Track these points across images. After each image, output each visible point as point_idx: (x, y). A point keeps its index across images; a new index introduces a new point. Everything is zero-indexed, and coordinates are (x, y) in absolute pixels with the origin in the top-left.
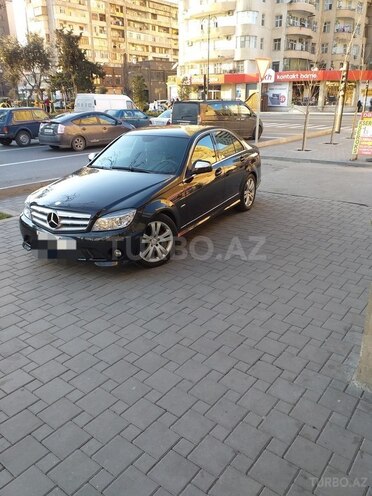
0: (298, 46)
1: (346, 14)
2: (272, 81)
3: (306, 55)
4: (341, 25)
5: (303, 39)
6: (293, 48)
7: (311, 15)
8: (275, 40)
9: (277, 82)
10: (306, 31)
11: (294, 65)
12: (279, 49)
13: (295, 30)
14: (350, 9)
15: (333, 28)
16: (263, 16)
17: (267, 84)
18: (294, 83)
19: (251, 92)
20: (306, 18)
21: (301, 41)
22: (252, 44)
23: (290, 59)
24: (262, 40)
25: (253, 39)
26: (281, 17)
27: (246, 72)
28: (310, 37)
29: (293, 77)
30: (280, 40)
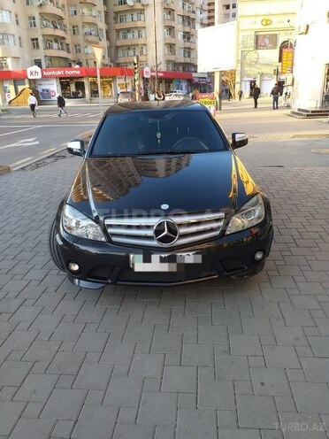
0: (55, 45)
1: (90, 20)
2: (40, 77)
3: (63, 54)
4: (87, 29)
5: (57, 39)
6: (50, 47)
7: (61, 18)
8: (33, 40)
9: (44, 78)
10: (59, 33)
11: (56, 63)
12: (38, 47)
13: (50, 31)
14: (91, 15)
15: (82, 31)
16: (16, 16)
17: (34, 80)
18: (60, 78)
19: (20, 88)
20: (57, 21)
21: (56, 41)
22: (11, 42)
23: (51, 57)
24: (20, 38)
25: (11, 38)
26: (34, 19)
27: (10, 68)
28: (63, 38)
29: (59, 73)
30: (37, 39)
